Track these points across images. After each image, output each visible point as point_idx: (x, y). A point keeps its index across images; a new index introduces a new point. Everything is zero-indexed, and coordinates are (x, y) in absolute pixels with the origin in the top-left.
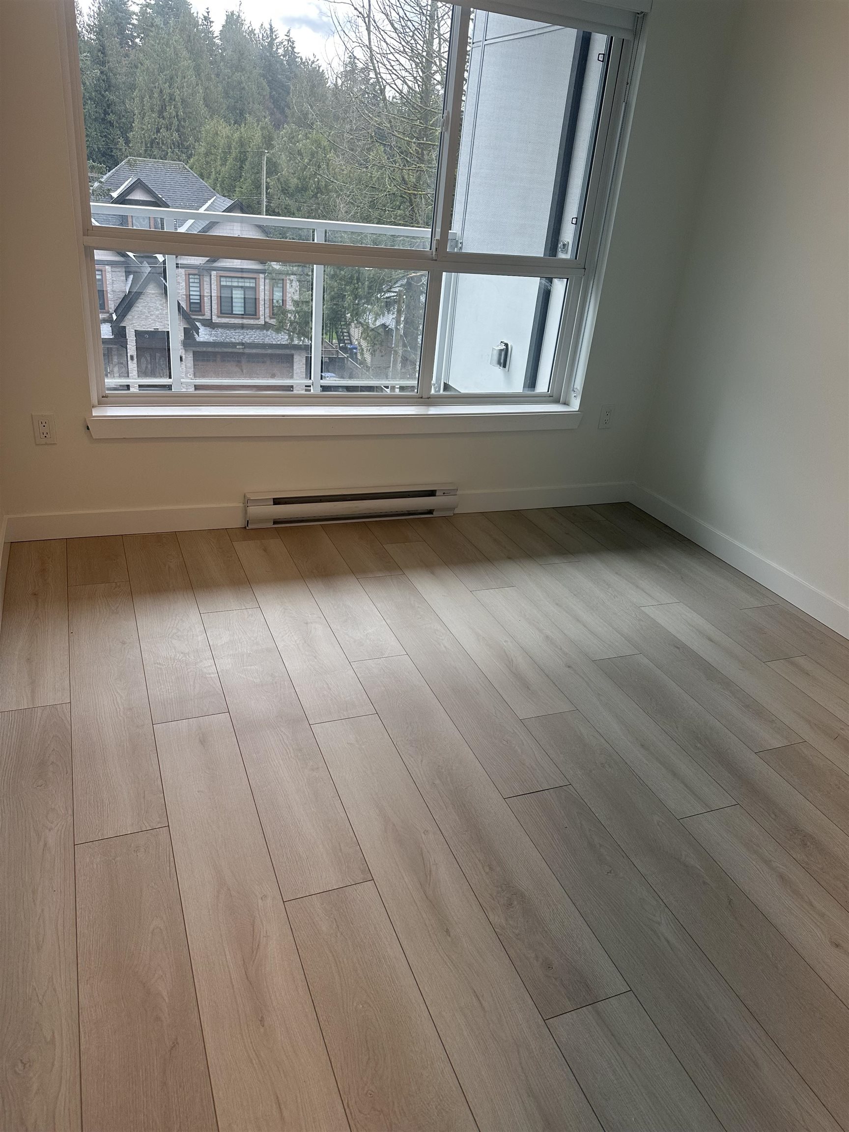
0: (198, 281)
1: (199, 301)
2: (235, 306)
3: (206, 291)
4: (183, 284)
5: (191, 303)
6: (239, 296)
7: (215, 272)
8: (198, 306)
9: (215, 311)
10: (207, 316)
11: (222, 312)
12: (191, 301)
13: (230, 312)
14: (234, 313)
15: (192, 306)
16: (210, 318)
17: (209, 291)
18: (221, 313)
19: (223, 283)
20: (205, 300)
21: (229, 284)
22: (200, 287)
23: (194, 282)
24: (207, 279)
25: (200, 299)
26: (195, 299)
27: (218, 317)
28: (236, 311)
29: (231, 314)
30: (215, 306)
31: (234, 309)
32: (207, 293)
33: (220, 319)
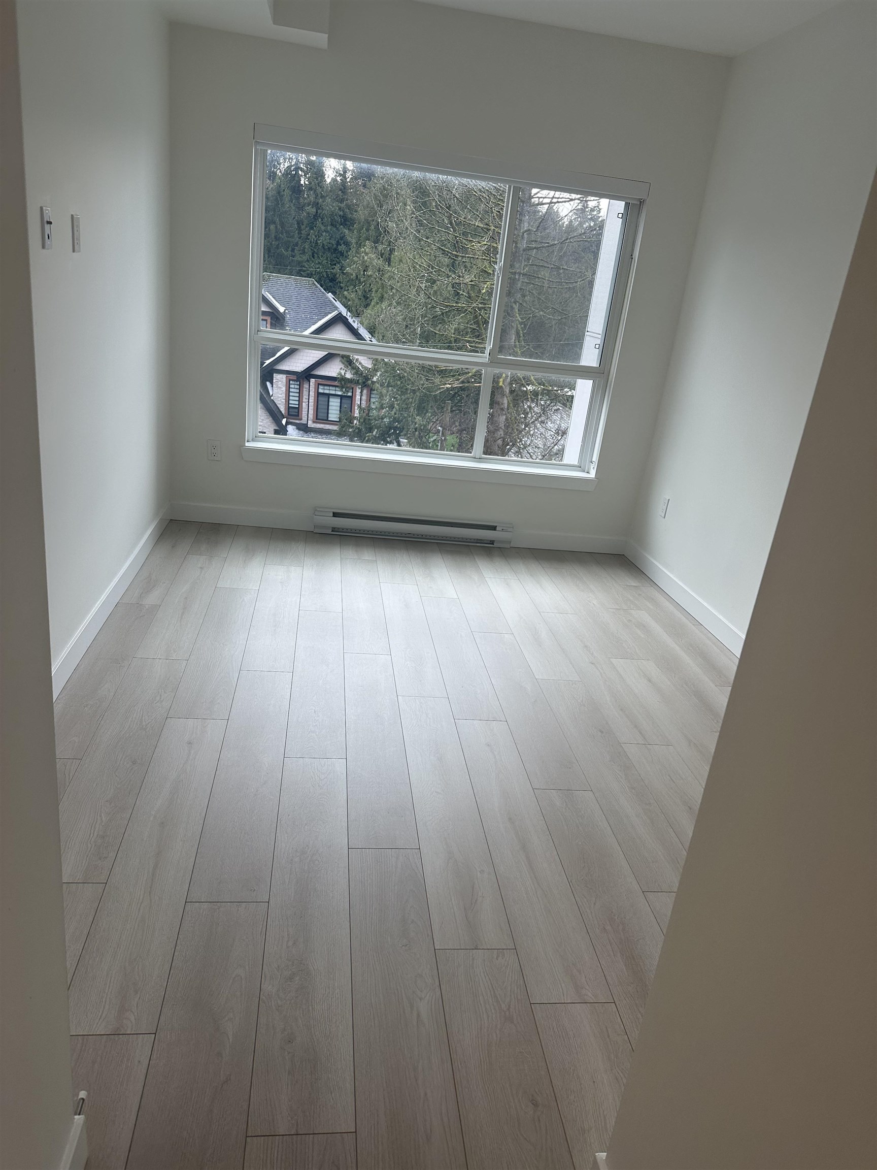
0: (298, 387)
1: (297, 406)
2: (331, 413)
3: (305, 397)
4: (284, 389)
5: (289, 408)
6: (335, 404)
7: (314, 380)
8: (297, 411)
9: (311, 416)
10: (304, 421)
11: (318, 417)
12: (290, 405)
13: (326, 419)
14: (329, 419)
15: (291, 410)
16: (306, 423)
17: (307, 397)
18: (316, 419)
19: (321, 391)
20: (304, 406)
21: (327, 392)
22: (299, 393)
23: (294, 388)
24: (306, 386)
25: (299, 405)
26: (294, 402)
27: (314, 422)
28: (330, 417)
29: (326, 420)
30: (311, 412)
31: (329, 415)
32: (306, 399)
33: (315, 424)
